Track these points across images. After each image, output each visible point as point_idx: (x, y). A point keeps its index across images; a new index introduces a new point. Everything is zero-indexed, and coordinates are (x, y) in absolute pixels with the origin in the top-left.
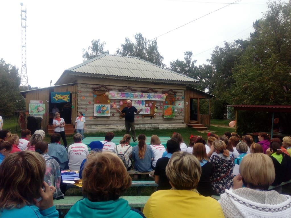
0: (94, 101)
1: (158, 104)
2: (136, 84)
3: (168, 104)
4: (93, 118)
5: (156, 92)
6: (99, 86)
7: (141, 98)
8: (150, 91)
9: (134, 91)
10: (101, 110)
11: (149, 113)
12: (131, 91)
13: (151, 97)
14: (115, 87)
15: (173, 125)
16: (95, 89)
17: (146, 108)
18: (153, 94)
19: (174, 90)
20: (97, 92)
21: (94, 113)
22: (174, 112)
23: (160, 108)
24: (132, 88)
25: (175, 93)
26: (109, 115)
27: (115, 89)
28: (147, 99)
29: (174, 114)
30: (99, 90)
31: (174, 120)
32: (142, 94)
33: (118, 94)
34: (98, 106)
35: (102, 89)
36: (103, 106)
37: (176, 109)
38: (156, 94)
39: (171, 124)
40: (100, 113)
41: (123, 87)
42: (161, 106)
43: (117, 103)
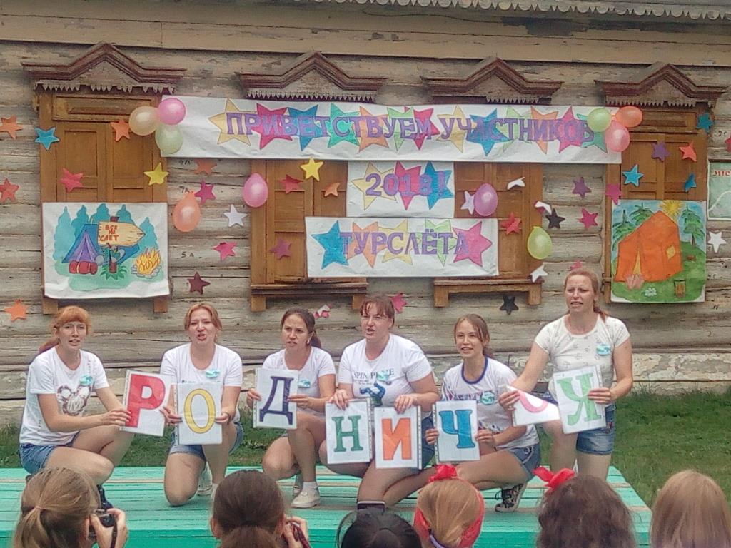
0: (36, 172)
1: (564, 192)
2: (376, 36)
3: (644, 191)
4: (36, 309)
5: (544, 95)
6: (75, 54)
7: (419, 145)
8: (495, 87)
9: (359, 94)
10: (96, 248)
11: (488, 266)
12: (334, 91)
13: (501, 137)
14: (204, 63)
15: (692, 357)
16: (46, 84)
17: (466, 225)
18: (522, 111)
19: (694, 76)
20: (61, 106)
21: (39, 269)
22: (701, 253)
23: (581, 226)
24: (343, 65)
25: (706, 100)
26: (160, 288)
27: (205, 78)
28: (472, 152)
29: (695, 273)
30: (74, 84)
31: (702, 320)
32: (423, 117)
33: (230, 116)
34: (73, 216)
35: (104, 76)
36: (114, 219)
37: (714, 230)
38: (543, 111)
39: (674, 358)
40: (93, 271)
41: (267, 61)
42: (591, 211)
43: (222, 193)
